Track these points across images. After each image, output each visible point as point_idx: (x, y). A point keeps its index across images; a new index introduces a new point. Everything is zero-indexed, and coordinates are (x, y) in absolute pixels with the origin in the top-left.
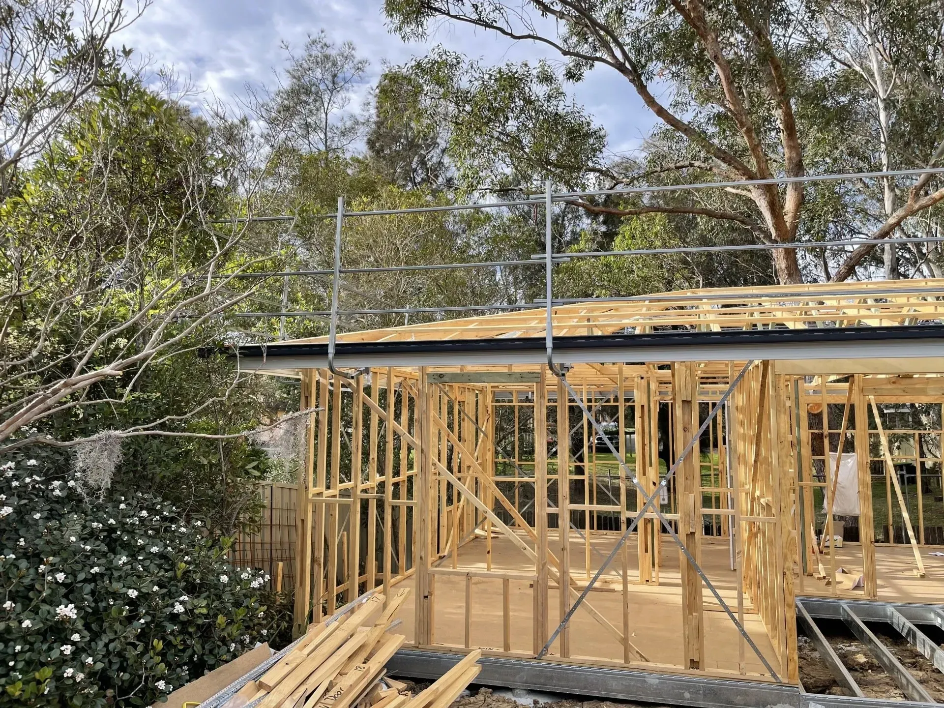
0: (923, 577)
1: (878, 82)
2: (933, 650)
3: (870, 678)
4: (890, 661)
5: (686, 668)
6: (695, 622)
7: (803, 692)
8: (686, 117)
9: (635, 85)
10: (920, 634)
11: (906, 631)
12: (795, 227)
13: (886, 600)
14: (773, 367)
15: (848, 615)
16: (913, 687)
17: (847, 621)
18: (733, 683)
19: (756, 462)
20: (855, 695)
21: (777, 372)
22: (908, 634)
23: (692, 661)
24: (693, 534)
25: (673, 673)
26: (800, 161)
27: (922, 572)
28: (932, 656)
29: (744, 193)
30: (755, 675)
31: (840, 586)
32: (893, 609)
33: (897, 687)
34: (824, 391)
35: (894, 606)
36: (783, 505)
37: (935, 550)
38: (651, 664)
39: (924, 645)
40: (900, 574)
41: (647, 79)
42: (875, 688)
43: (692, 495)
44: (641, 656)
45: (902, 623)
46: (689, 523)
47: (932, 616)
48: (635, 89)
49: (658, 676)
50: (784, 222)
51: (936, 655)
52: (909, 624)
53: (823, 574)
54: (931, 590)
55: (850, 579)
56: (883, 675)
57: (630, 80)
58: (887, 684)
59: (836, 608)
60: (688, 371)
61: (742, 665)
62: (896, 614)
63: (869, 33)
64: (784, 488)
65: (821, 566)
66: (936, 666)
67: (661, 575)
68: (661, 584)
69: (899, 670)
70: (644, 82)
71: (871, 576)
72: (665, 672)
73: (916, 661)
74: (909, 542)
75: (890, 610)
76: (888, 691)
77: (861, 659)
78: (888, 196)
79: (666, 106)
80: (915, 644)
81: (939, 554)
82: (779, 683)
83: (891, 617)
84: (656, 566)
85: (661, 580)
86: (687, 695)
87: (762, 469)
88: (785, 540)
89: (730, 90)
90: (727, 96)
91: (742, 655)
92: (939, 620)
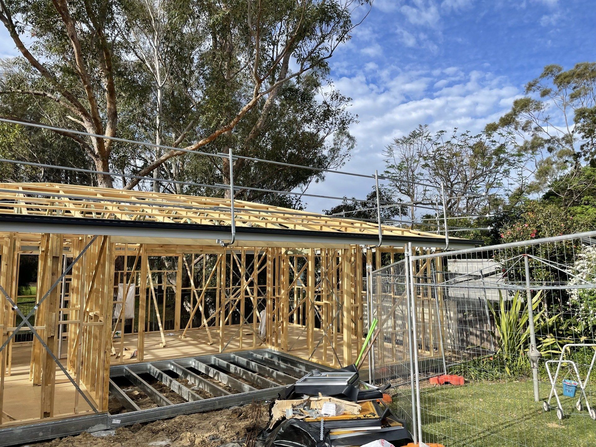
0: (164, 347)
1: (158, 77)
2: (171, 381)
3: (141, 402)
4: (152, 390)
5: (41, 418)
6: (50, 389)
7: (109, 415)
8: (42, 60)
9: (9, 30)
10: (165, 375)
11: (157, 375)
12: (109, 150)
13: (147, 361)
14: (110, 239)
15: (129, 372)
16: (163, 400)
17: (127, 376)
18: (70, 420)
19: (90, 291)
20: (136, 410)
21: (112, 241)
22: (158, 376)
23: (45, 413)
24: (53, 337)
25: (32, 423)
26: (116, 112)
27: (164, 344)
28: (170, 385)
29: (79, 122)
30: (84, 412)
31: (124, 358)
32: (151, 365)
33: (154, 403)
34: (126, 249)
35: (151, 364)
36: (108, 314)
37: (170, 332)
38: (18, 421)
39: (166, 380)
40: (153, 347)
41: (20, 31)
42: (144, 406)
43: (54, 314)
44: (10, 418)
45: (155, 371)
46: (51, 330)
47: (169, 365)
48: (9, 33)
49: (22, 427)
50: (104, 147)
51: (172, 384)
52: (159, 371)
53: (114, 353)
54: (169, 353)
55: (129, 353)
56: (147, 399)
57: (6, 26)
58: (150, 402)
59: (121, 370)
60: (59, 239)
61: (76, 408)
62: (153, 367)
63: (156, 47)
64: (110, 305)
65: (113, 348)
66: (172, 389)
67: (12, 369)
68: (12, 375)
69: (156, 394)
70: (17, 32)
71: (141, 350)
72: (26, 424)
73: (162, 389)
74: (159, 330)
75: (149, 365)
76: (150, 406)
77: (137, 393)
78: (158, 140)
79: (27, 48)
80: (162, 381)
81: (171, 334)
82: (97, 413)
83: (150, 369)
84: (10, 363)
85: (12, 372)
86: (41, 434)
87: (93, 296)
88: (107, 334)
89: (79, 60)
90: (77, 63)
91: (76, 403)
92: (172, 367)
